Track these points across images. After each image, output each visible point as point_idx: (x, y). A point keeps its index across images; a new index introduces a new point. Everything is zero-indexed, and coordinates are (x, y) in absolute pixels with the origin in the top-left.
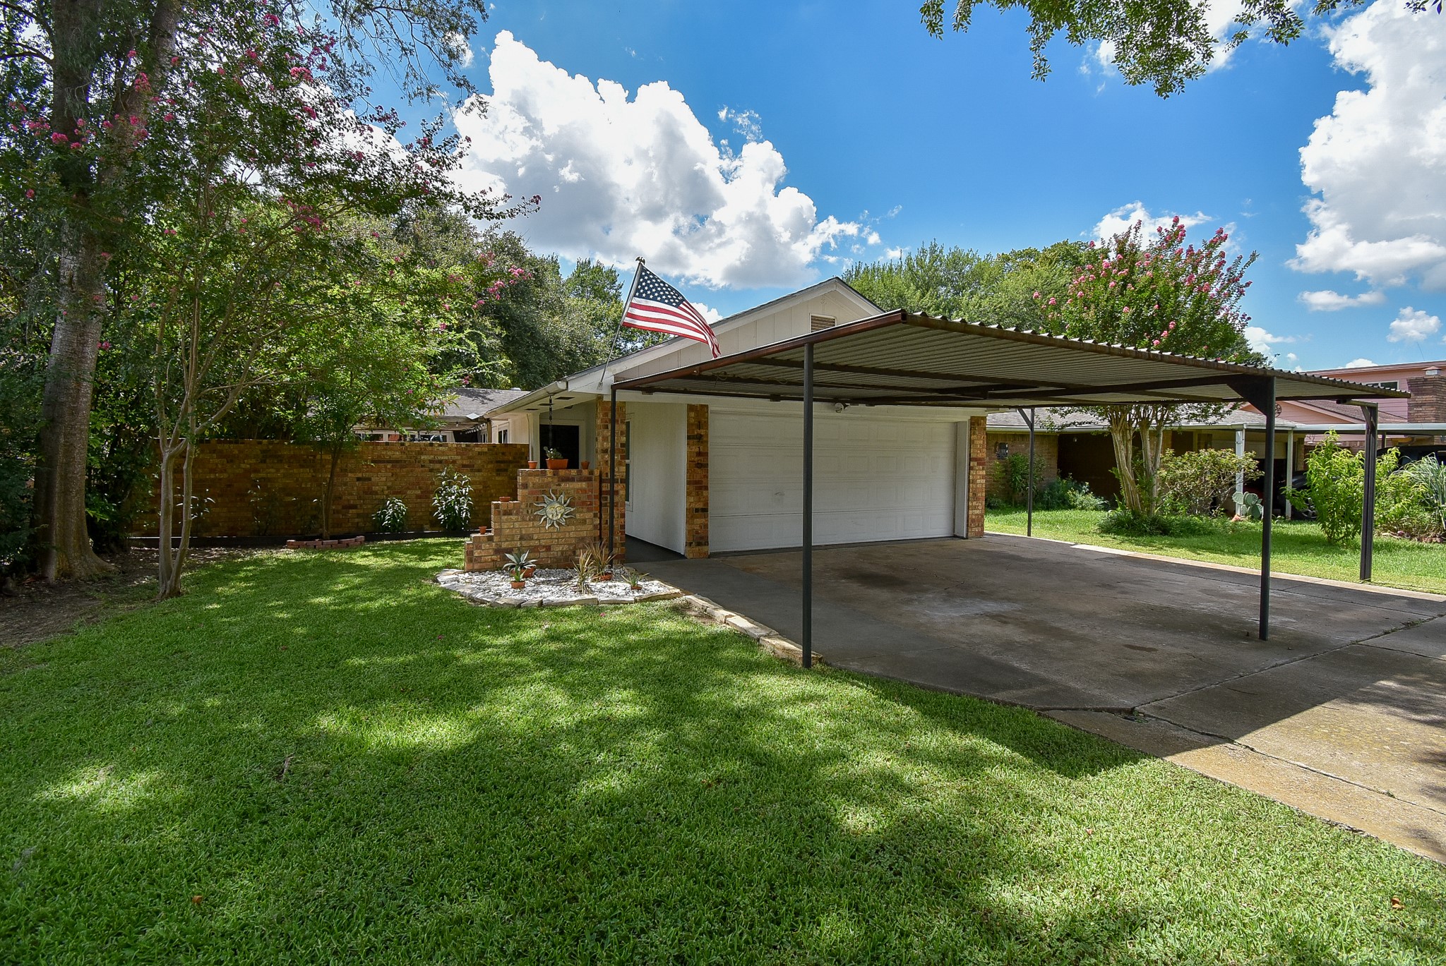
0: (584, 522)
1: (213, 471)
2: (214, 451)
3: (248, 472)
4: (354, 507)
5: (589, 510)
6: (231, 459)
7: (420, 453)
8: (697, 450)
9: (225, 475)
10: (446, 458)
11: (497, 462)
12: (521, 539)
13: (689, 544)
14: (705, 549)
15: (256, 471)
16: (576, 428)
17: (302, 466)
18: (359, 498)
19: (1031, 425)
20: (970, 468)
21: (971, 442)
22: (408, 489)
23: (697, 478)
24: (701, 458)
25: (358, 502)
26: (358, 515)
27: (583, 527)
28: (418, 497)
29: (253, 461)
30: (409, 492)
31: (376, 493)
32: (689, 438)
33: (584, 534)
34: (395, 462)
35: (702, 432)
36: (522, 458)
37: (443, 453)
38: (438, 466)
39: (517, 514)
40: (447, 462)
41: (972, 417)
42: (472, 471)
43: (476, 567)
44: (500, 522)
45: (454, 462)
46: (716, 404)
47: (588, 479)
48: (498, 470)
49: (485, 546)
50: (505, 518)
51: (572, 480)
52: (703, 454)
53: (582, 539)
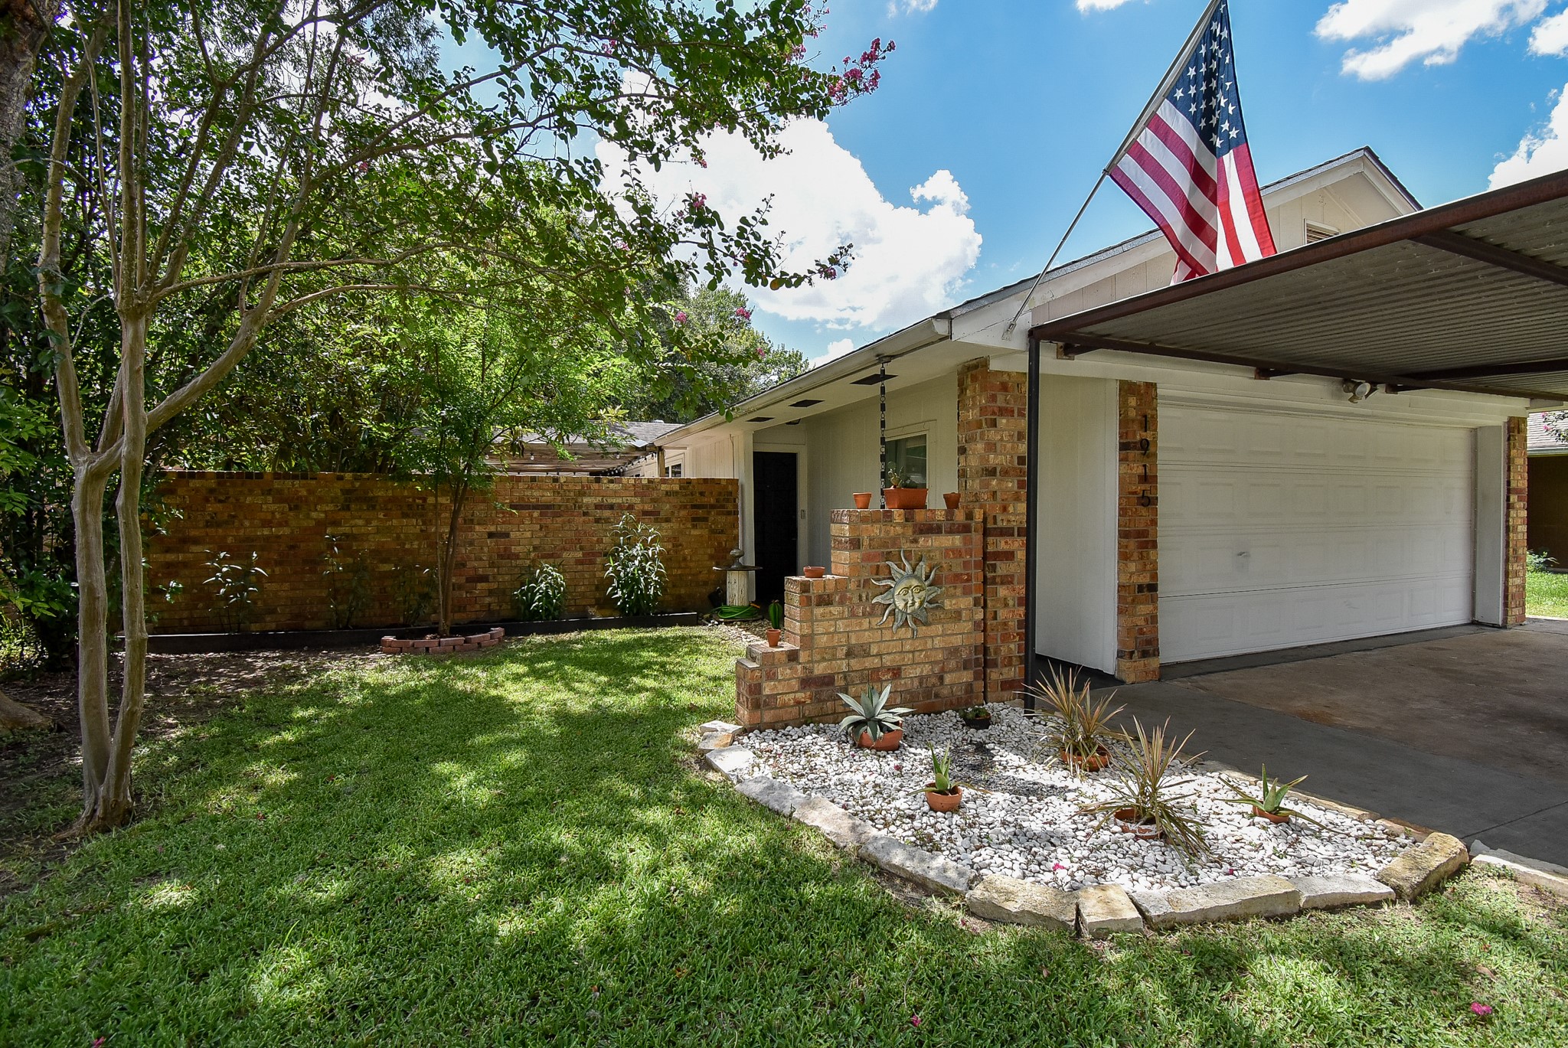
0: (957, 615)
2: (269, 492)
3: (321, 525)
4: (484, 579)
5: (966, 592)
6: (296, 504)
7: (582, 493)
8: (1141, 470)
9: (286, 531)
10: (619, 501)
11: (694, 507)
12: (849, 654)
13: (1120, 655)
14: (1154, 663)
15: (335, 523)
16: (793, 457)
17: (405, 515)
18: (492, 565)
22: (565, 549)
23: (1141, 525)
24: (1147, 486)
25: (489, 572)
26: (491, 593)
27: (955, 627)
28: (579, 562)
29: (330, 507)
30: (565, 555)
31: (517, 557)
32: (1124, 447)
33: (957, 641)
35: (1148, 435)
36: (728, 501)
37: (615, 493)
38: (607, 513)
40: (620, 507)
41: (1511, 419)
42: (656, 521)
43: (768, 716)
45: (630, 508)
46: (1171, 382)
47: (965, 529)
48: (694, 519)
49: (784, 672)
50: (819, 611)
51: (938, 529)
52: (1148, 478)
53: (954, 651)
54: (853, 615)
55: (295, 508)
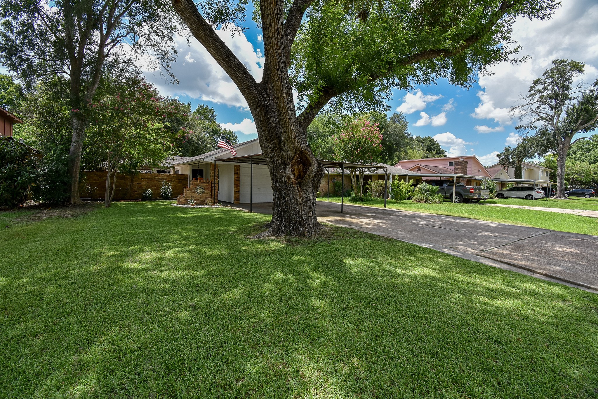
0: (207, 193)
1: (95, 180)
2: (95, 174)
4: (136, 191)
5: (209, 191)
7: (156, 176)
9: (98, 181)
10: (164, 178)
11: (179, 180)
12: (191, 197)
13: (234, 200)
14: (239, 202)
16: (202, 170)
17: (121, 179)
18: (138, 189)
19: (328, 172)
23: (237, 183)
26: (138, 194)
28: (155, 189)
30: (153, 187)
31: (143, 188)
32: (235, 173)
33: (207, 196)
34: (148, 179)
35: (238, 172)
36: (186, 179)
37: (163, 176)
38: (161, 180)
42: (171, 182)
43: (180, 203)
44: (186, 193)
45: (166, 179)
46: (242, 165)
47: (208, 183)
48: (179, 182)
49: (182, 198)
51: (204, 183)
52: (238, 177)
54: (192, 192)
55: (100, 177)
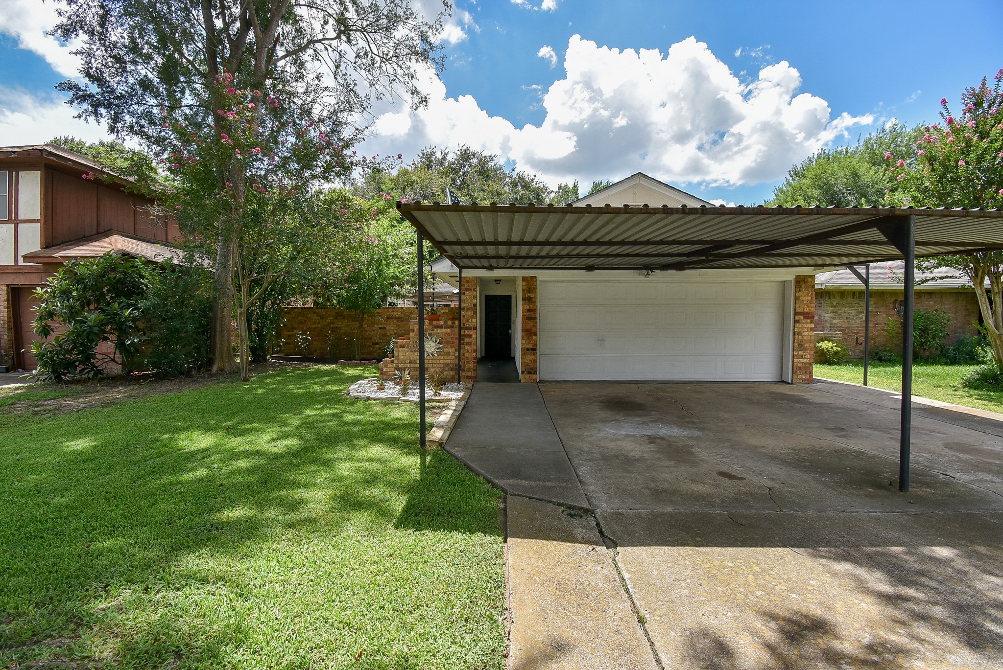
0: (449, 354)
1: (314, 323)
2: (315, 313)
3: (329, 323)
4: (378, 344)
5: (452, 347)
6: (322, 317)
8: (528, 308)
12: (410, 362)
13: (524, 373)
14: (534, 376)
15: (333, 323)
16: (510, 297)
18: (380, 339)
19: (866, 282)
20: (796, 322)
21: (797, 298)
23: (528, 327)
24: (532, 313)
25: (379, 341)
26: (379, 349)
27: (448, 357)
29: (331, 318)
31: (388, 336)
32: (523, 299)
33: (449, 362)
34: (398, 318)
35: (532, 295)
39: (408, 347)
41: (797, 277)
43: (385, 377)
44: (399, 352)
46: (542, 275)
47: (452, 327)
49: (390, 365)
50: (400, 349)
51: (441, 327)
52: (534, 311)
53: (448, 365)
54: (411, 351)
55: (322, 318)
